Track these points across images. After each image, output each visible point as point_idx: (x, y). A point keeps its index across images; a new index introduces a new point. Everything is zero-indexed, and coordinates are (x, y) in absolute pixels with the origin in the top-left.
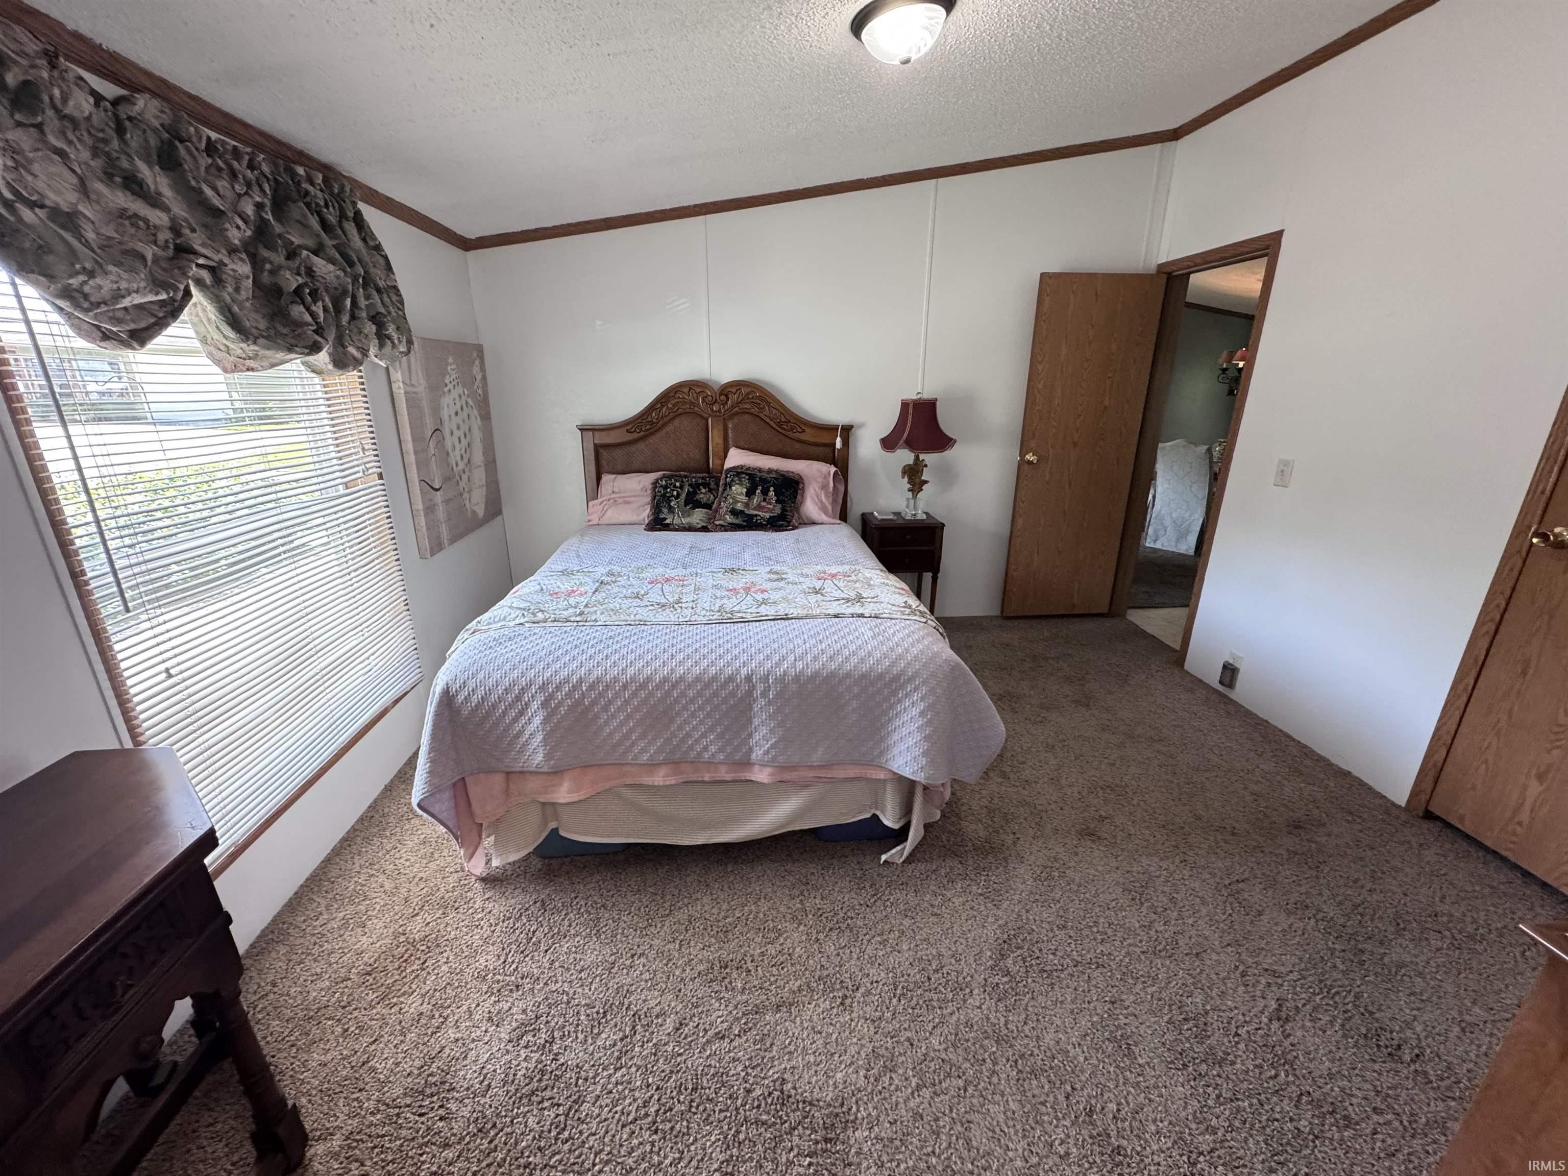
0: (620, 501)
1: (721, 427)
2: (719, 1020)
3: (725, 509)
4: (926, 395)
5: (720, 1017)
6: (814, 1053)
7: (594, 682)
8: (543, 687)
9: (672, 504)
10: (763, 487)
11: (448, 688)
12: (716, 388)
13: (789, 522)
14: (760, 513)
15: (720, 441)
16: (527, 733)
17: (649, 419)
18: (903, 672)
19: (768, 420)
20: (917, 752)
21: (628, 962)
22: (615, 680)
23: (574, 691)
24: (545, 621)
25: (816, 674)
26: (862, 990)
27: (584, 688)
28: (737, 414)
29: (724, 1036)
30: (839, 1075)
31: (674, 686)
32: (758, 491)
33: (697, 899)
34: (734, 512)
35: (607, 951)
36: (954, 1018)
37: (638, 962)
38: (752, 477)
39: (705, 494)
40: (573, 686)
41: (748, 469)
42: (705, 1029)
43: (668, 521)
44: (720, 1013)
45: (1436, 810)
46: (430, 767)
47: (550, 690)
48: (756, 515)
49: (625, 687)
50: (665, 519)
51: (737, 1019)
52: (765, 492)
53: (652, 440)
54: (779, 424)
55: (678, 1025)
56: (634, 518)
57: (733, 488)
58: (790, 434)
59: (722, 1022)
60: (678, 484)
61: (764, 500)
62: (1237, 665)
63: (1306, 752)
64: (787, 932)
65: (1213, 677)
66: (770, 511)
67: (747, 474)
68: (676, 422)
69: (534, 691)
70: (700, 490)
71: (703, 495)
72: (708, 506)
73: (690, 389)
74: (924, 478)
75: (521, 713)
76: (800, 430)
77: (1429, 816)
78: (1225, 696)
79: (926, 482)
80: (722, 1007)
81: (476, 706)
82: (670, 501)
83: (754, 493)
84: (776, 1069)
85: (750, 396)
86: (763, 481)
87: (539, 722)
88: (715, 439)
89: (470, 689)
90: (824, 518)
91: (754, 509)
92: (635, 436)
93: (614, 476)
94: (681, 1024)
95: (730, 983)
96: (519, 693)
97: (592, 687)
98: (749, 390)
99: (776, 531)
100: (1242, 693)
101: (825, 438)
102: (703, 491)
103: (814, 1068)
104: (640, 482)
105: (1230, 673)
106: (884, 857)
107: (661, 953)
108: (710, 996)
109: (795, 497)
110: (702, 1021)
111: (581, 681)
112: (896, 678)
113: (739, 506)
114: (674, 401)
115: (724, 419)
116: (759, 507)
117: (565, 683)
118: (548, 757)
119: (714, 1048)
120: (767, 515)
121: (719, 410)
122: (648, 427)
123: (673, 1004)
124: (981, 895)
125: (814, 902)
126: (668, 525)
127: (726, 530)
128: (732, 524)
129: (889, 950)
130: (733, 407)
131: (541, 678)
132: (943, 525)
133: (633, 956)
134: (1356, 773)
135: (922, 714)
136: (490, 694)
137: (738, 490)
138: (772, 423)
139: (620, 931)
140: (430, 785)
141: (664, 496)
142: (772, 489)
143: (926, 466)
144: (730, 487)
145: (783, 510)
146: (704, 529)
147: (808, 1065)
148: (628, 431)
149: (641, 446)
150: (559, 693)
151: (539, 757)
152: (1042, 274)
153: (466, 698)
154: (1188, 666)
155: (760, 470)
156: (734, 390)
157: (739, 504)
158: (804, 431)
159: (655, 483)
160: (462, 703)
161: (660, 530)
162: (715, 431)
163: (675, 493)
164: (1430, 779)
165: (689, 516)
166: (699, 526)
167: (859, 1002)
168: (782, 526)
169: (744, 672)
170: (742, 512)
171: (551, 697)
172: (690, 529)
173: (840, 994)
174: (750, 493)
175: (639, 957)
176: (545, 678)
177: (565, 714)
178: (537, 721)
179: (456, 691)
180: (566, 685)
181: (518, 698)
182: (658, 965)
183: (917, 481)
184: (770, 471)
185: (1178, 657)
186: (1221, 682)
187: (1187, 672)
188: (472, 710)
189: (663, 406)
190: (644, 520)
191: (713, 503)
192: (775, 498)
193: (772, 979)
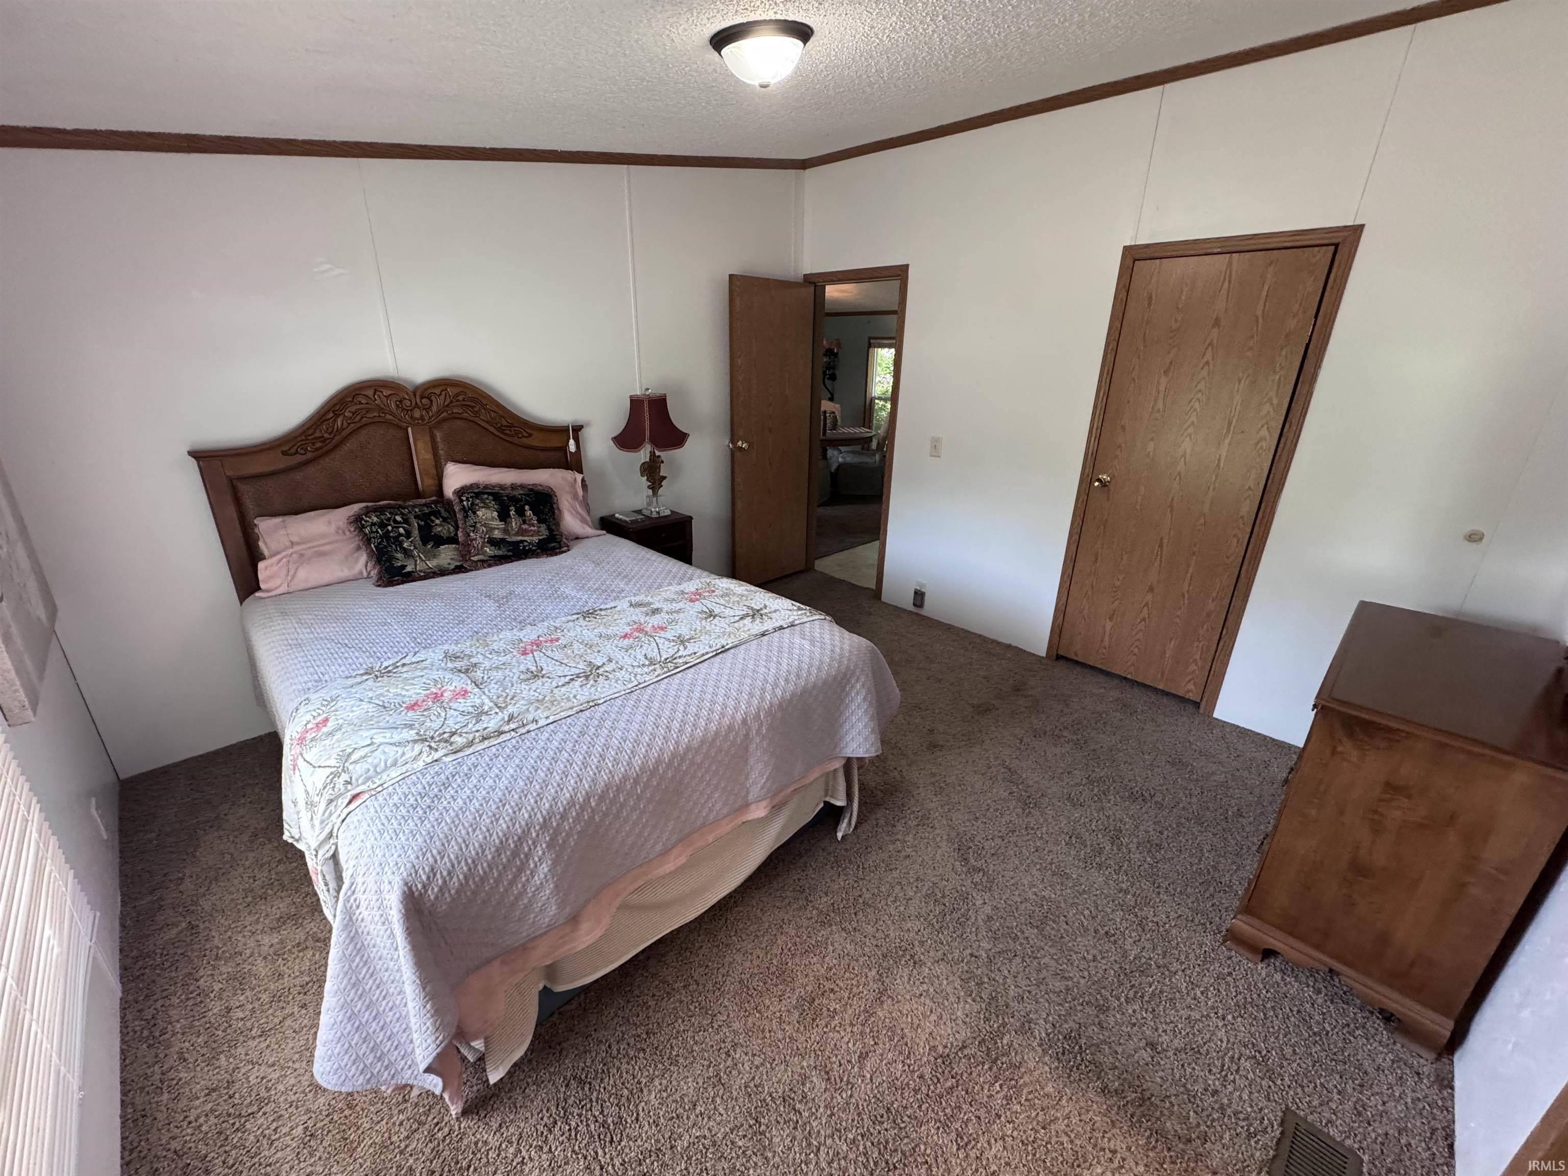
0: (309, 553)
1: (428, 439)
2: (850, 1045)
3: (479, 541)
4: (654, 391)
5: (848, 1042)
6: (931, 1011)
7: (603, 791)
8: (545, 825)
9: (405, 545)
10: (516, 507)
11: (410, 888)
12: (411, 388)
13: (559, 543)
14: (526, 538)
15: (429, 456)
16: (530, 890)
17: (317, 434)
18: (848, 668)
19: (487, 426)
20: (867, 732)
21: (729, 1063)
22: (625, 778)
23: (583, 811)
24: (471, 744)
25: (793, 695)
26: (916, 943)
27: (593, 804)
28: (445, 420)
29: (867, 1053)
30: (959, 1014)
31: (683, 759)
32: (512, 513)
33: (730, 963)
34: (493, 542)
35: (698, 1069)
36: (980, 920)
37: (738, 1056)
38: (497, 497)
39: (440, 525)
40: (580, 808)
41: (486, 487)
42: (848, 1061)
43: (409, 569)
44: (846, 1039)
45: (1061, 653)
46: (432, 1007)
47: (554, 824)
48: (522, 541)
49: (636, 781)
50: (404, 567)
51: (862, 1033)
52: (521, 513)
53: (326, 462)
54: (501, 429)
55: (826, 1077)
56: (345, 573)
57: (479, 513)
58: (515, 440)
59: (854, 1045)
60: (398, 518)
61: (524, 522)
62: (923, 590)
63: (984, 639)
64: (828, 938)
65: (907, 602)
66: (537, 533)
67: (489, 494)
68: (363, 435)
69: (534, 835)
70: (433, 521)
71: (440, 528)
72: (453, 540)
73: (375, 391)
74: (661, 474)
75: (521, 870)
76: (525, 434)
77: (1059, 658)
78: (917, 614)
79: (664, 478)
80: (843, 1034)
81: (457, 892)
82: (401, 544)
83: (509, 516)
84: (922, 1044)
85: (460, 398)
86: (513, 500)
87: (546, 870)
88: (421, 453)
89: (445, 873)
90: (589, 531)
91: (517, 534)
92: (299, 458)
93: (278, 520)
94: (827, 1073)
95: (829, 1010)
96: (516, 846)
97: (602, 798)
98: (457, 390)
99: (552, 555)
100: (930, 608)
101: (555, 442)
102: (437, 522)
103: (942, 1022)
104: (329, 523)
105: (919, 597)
106: (840, 835)
107: (748, 1032)
108: (825, 1033)
109: (554, 513)
110: (839, 1057)
111: (588, 797)
112: (845, 675)
113: (497, 534)
114: (353, 408)
115: (430, 428)
116: (521, 532)
117: (570, 808)
118: (561, 905)
119: (868, 1069)
120: (535, 539)
121: (422, 418)
122: (318, 445)
123: (805, 1064)
124: (918, 825)
125: (823, 902)
126: (410, 573)
127: (490, 566)
128: (495, 556)
129: (904, 902)
130: (439, 412)
131: (539, 815)
132: (691, 518)
133: (728, 1054)
134: (1014, 644)
135: (865, 699)
136: (476, 866)
137: (487, 515)
138: (492, 429)
139: (692, 1043)
140: (444, 1030)
141: (386, 536)
142: (527, 507)
143: (662, 462)
144: (474, 513)
145: (549, 529)
146: (459, 570)
147: (937, 1025)
148: (284, 453)
149: (311, 470)
150: (565, 823)
151: (553, 910)
152: (731, 276)
153: (441, 889)
154: (883, 599)
155: (502, 487)
156: (438, 391)
157: (496, 532)
158: (530, 435)
159: (357, 521)
160: (437, 898)
161: (403, 582)
162: (420, 445)
163: (401, 530)
164: (1057, 636)
165: (435, 557)
166: (452, 567)
167: (923, 954)
168: (554, 549)
169: (739, 717)
170: (503, 540)
171: (557, 832)
172: (442, 572)
173: (908, 957)
174: (504, 516)
175: (735, 1051)
176: (544, 812)
177: (575, 844)
178: (544, 868)
179: (424, 887)
180: (573, 809)
181: (515, 854)
182: (756, 1044)
183: (657, 478)
184: (514, 487)
185: (877, 593)
186: (914, 605)
187: (888, 605)
188: (453, 900)
189: (337, 416)
190: (361, 573)
191: (456, 535)
192: (535, 518)
193: (854, 982)
